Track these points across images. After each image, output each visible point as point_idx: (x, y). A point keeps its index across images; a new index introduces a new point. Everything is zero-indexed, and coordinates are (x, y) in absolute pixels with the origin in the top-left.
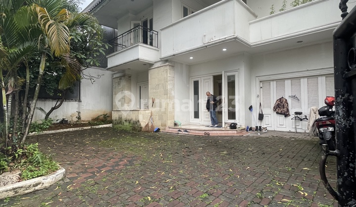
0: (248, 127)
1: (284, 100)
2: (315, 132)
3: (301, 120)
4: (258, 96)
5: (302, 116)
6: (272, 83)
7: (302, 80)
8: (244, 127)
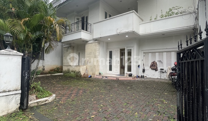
0: (137, 76)
1: (155, 63)
2: (170, 78)
3: (163, 73)
4: (142, 60)
5: (164, 71)
6: (149, 54)
7: (164, 53)
8: (135, 76)
